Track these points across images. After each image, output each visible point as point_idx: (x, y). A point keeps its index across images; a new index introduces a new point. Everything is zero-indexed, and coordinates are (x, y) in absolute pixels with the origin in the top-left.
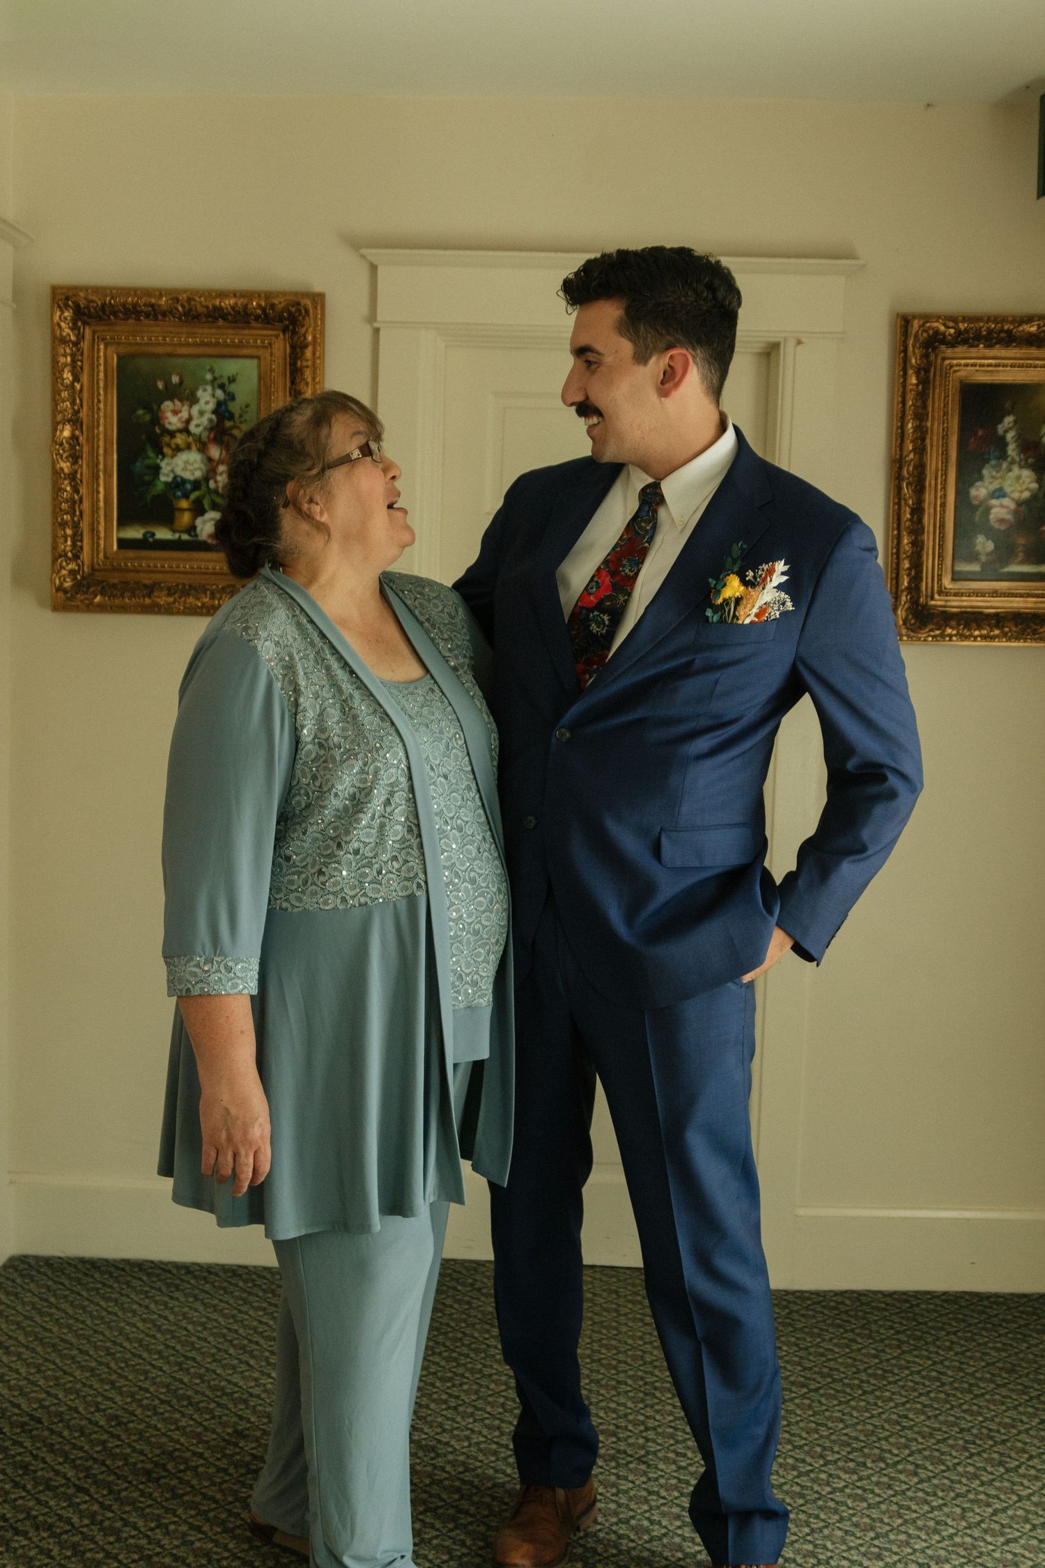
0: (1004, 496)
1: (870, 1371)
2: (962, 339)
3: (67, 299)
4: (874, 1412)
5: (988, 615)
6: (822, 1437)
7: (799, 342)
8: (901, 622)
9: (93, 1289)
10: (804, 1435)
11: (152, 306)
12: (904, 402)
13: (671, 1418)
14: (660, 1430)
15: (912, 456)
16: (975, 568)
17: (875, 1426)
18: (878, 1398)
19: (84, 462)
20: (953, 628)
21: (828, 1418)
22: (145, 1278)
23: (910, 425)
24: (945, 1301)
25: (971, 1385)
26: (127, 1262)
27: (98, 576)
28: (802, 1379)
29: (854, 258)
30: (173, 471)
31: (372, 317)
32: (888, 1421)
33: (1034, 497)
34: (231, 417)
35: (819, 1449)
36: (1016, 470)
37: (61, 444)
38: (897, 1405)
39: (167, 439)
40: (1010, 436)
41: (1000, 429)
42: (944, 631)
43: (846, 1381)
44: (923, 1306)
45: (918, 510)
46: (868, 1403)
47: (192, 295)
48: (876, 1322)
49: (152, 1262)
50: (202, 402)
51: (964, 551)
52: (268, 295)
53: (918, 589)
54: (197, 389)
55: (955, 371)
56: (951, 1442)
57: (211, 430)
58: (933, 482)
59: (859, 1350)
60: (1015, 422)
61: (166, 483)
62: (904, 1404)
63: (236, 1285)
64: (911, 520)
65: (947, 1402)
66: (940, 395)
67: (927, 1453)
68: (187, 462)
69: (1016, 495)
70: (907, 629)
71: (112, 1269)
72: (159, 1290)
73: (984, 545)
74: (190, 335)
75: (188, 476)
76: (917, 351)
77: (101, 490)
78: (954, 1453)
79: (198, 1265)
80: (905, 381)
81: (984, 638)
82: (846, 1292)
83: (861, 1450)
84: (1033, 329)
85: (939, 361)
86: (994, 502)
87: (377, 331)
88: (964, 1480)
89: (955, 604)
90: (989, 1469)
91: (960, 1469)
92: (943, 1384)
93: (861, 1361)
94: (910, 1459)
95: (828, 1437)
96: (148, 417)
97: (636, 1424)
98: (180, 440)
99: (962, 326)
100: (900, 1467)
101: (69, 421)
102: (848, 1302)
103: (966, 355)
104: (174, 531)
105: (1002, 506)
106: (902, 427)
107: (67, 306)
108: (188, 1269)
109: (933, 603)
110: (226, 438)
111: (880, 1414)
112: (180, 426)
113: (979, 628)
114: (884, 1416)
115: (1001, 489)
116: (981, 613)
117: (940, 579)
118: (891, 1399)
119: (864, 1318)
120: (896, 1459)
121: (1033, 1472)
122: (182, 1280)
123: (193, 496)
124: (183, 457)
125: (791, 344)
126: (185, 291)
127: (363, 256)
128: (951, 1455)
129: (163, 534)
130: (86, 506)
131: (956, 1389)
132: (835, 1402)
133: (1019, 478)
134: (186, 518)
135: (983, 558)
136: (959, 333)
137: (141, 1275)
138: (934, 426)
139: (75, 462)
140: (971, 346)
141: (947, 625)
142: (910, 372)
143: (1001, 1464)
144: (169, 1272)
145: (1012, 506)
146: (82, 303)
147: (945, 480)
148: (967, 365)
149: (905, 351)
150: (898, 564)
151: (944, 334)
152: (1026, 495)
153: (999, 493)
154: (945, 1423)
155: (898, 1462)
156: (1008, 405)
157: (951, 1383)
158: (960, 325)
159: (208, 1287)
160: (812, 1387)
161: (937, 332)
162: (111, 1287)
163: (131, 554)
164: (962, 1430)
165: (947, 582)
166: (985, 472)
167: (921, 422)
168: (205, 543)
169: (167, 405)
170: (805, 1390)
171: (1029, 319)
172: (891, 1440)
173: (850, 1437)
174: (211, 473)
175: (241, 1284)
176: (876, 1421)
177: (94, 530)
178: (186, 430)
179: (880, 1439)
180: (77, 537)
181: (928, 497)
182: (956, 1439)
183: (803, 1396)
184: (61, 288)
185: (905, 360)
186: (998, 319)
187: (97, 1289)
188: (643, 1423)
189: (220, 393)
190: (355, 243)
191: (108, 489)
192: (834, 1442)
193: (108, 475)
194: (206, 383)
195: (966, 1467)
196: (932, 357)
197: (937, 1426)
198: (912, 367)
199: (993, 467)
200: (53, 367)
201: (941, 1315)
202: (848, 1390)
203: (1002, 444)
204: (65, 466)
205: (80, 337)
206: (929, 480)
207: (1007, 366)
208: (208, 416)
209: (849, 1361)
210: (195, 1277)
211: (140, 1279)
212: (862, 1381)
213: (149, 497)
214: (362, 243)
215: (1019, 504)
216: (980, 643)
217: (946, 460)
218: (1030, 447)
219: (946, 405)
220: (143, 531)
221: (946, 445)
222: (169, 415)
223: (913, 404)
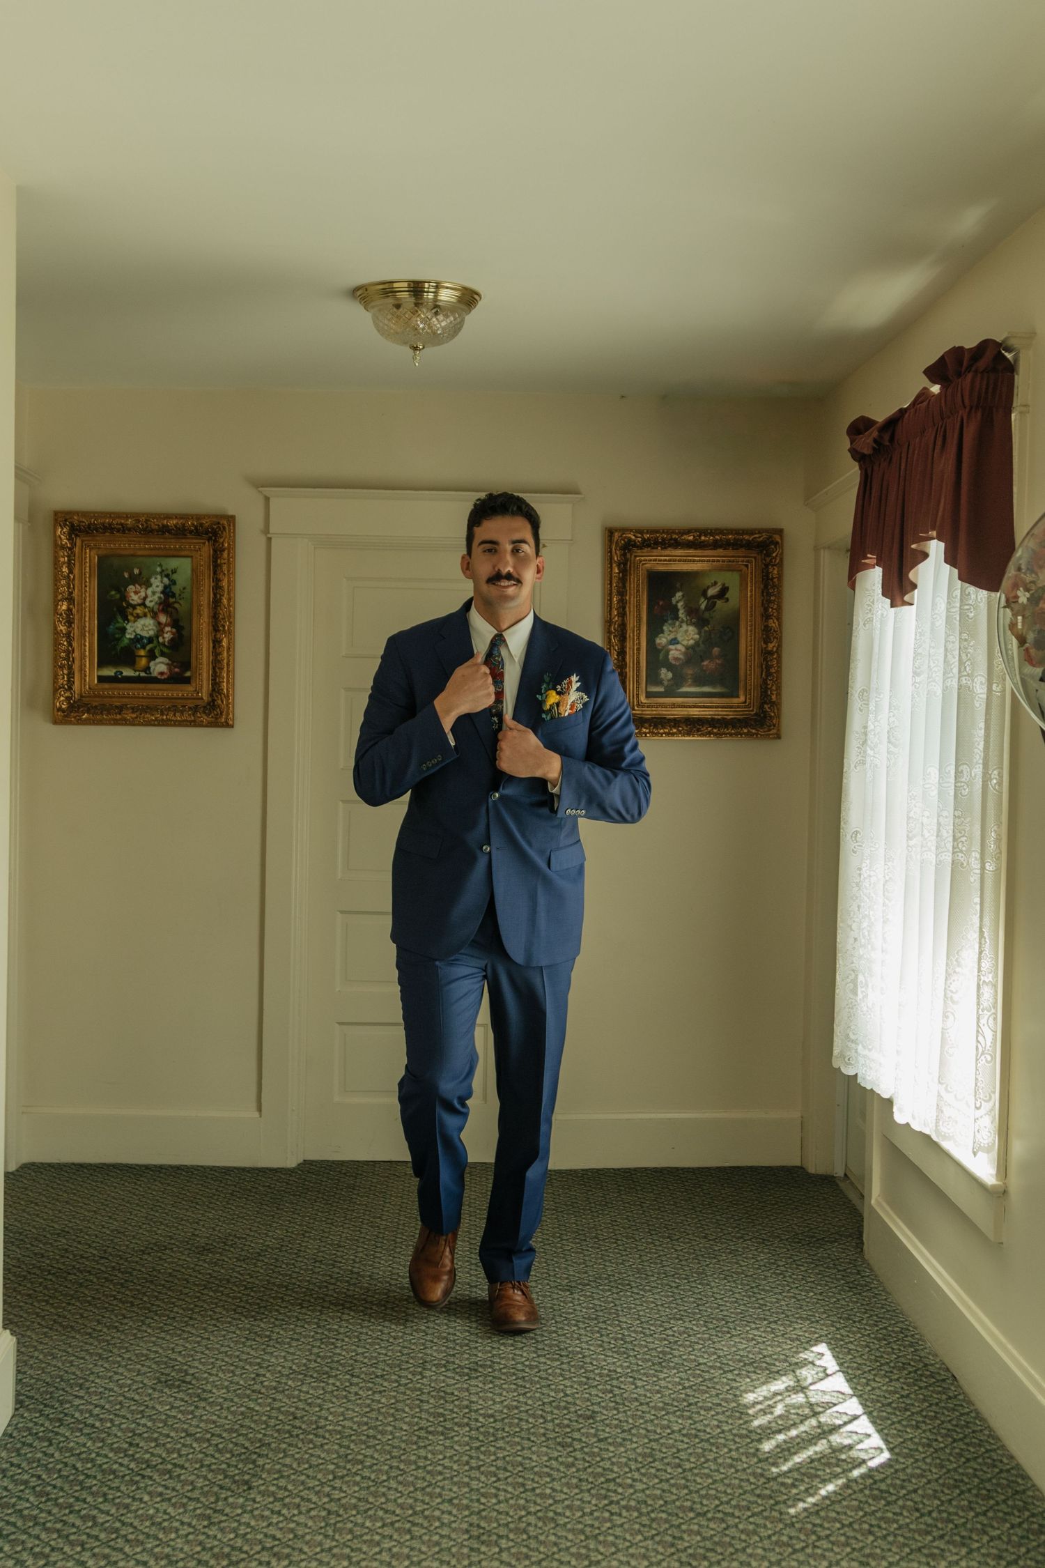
0: (678, 643)
1: (597, 1203)
2: (646, 544)
3: (66, 520)
4: (596, 1220)
5: (670, 720)
9: (83, 1176)
10: (551, 1230)
11: (122, 524)
12: (611, 584)
15: (617, 618)
17: (595, 1225)
18: (600, 1214)
19: (75, 626)
20: (646, 728)
21: (566, 1223)
22: (119, 1172)
23: (615, 599)
24: (654, 1172)
25: (660, 1207)
26: (105, 1164)
27: (85, 700)
29: (578, 493)
30: (134, 631)
31: (266, 530)
33: (697, 644)
34: (174, 595)
35: (558, 1235)
36: (685, 627)
37: (61, 615)
38: (611, 1216)
39: (130, 610)
40: (680, 605)
41: (674, 601)
43: (581, 1207)
44: (639, 1174)
45: (622, 653)
46: (593, 1216)
47: (150, 516)
48: (606, 1182)
50: (154, 586)
51: (653, 678)
52: (198, 517)
54: (150, 578)
55: (643, 564)
56: (641, 1230)
57: (160, 604)
58: (631, 635)
59: (593, 1194)
60: (683, 596)
61: (130, 639)
62: (615, 1216)
63: (182, 1174)
65: (642, 1214)
66: (634, 579)
67: (625, 1235)
68: (144, 625)
69: (685, 643)
71: (94, 1168)
72: (130, 1177)
73: (666, 675)
74: (146, 543)
75: (144, 634)
76: (618, 552)
77: (87, 644)
78: (642, 1234)
80: (611, 571)
81: (668, 734)
82: (590, 1169)
84: (691, 538)
85: (633, 558)
86: (671, 647)
87: (269, 540)
88: (644, 1244)
89: (648, 713)
90: (661, 1240)
93: (593, 1199)
96: (118, 596)
98: (139, 610)
99: (646, 536)
100: (607, 1240)
101: (66, 599)
102: (590, 1174)
103: (650, 554)
104: (135, 670)
105: (676, 649)
106: (611, 600)
107: (65, 525)
108: (145, 1167)
110: (170, 609)
112: (140, 601)
113: (664, 728)
115: (675, 639)
116: (665, 718)
117: (638, 695)
119: (599, 1180)
121: (687, 1240)
122: (144, 1172)
123: (148, 648)
124: (142, 622)
126: (143, 514)
127: (259, 491)
128: (639, 1235)
129: (128, 672)
130: (76, 654)
131: (650, 1209)
132: (573, 1216)
133: (686, 631)
134: (144, 661)
135: (666, 683)
136: (644, 540)
137: (116, 1170)
138: (631, 599)
139: (70, 626)
140: (653, 548)
142: (614, 565)
143: (669, 1238)
144: (135, 1168)
145: (683, 649)
146: (76, 523)
147: (639, 633)
148: (651, 560)
149: (611, 552)
151: (635, 541)
152: (692, 642)
153: (674, 641)
154: (639, 1223)
155: (606, 1238)
156: (678, 585)
157: (647, 1207)
161: (630, 540)
163: (106, 686)
166: (665, 628)
167: (622, 596)
168: (156, 678)
169: (131, 588)
171: (688, 532)
174: (160, 632)
177: (82, 669)
178: (143, 604)
180: (71, 675)
184: (62, 512)
185: (611, 558)
186: (669, 531)
187: (87, 1177)
189: (166, 580)
190: (256, 484)
191: (89, 645)
192: (568, 1232)
193: (92, 634)
194: (156, 573)
195: (647, 1239)
196: (628, 555)
198: (615, 562)
199: (670, 625)
200: (55, 564)
201: (649, 1178)
203: (675, 610)
204: (62, 628)
205: (74, 544)
206: (629, 633)
207: (676, 561)
208: (158, 595)
209: (586, 1199)
210: (152, 1170)
211: (116, 1172)
212: (591, 1207)
213: (119, 648)
214: (259, 484)
215: (687, 648)
216: (665, 737)
217: (639, 620)
218: (692, 611)
219: (638, 585)
220: (114, 671)
221: (639, 611)
222: (132, 594)
223: (616, 586)
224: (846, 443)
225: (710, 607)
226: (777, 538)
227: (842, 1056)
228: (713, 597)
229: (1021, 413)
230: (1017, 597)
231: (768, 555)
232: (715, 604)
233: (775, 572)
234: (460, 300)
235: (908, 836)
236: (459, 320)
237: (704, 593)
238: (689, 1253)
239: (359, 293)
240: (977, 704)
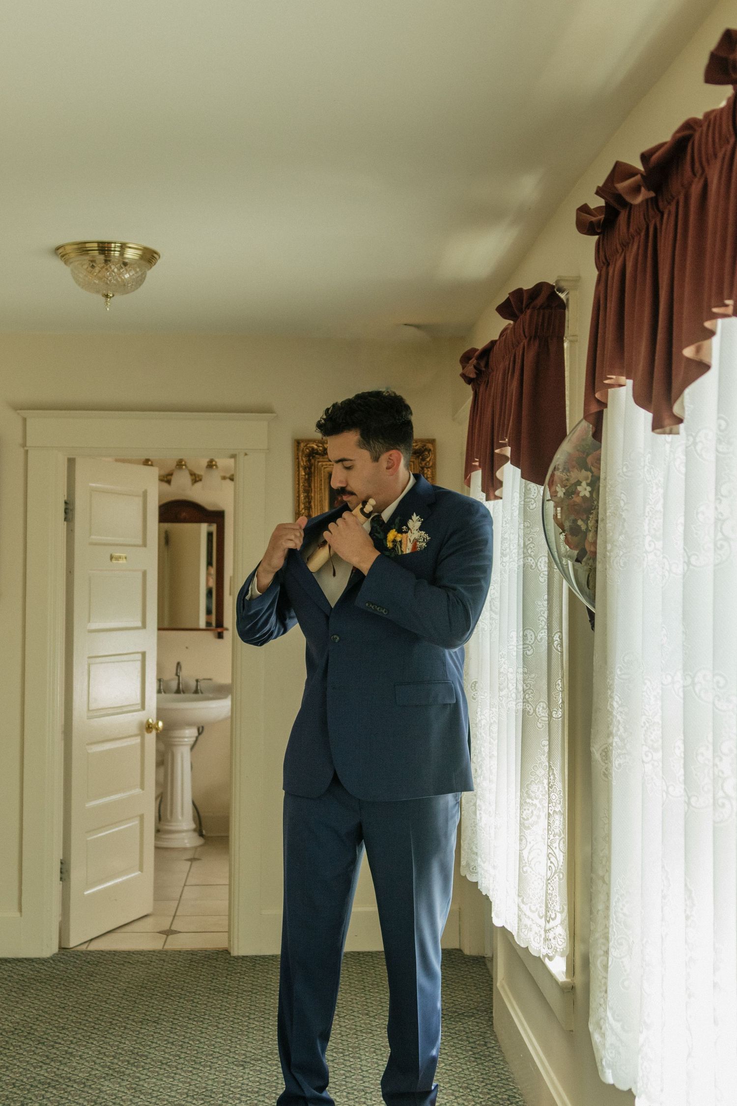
7: (246, 454)
12: (299, 484)
15: (303, 511)
23: (302, 496)
29: (272, 412)
31: (24, 445)
55: (325, 468)
66: (317, 480)
76: (304, 459)
80: (299, 474)
85: (316, 463)
87: (27, 452)
106: (299, 497)
127: (18, 414)
138: (315, 496)
142: (301, 469)
149: (298, 458)
151: (317, 450)
161: (313, 449)
167: (308, 493)
185: (299, 463)
196: (313, 461)
198: (302, 466)
214: (18, 407)
219: (321, 485)
223: (303, 485)
224: (460, 370)
226: (430, 446)
227: (468, 865)
229: (571, 341)
230: (556, 492)
231: (423, 460)
233: (429, 473)
234: (142, 257)
235: (499, 688)
236: (140, 273)
238: (350, 1029)
239: (60, 251)
240: (542, 580)
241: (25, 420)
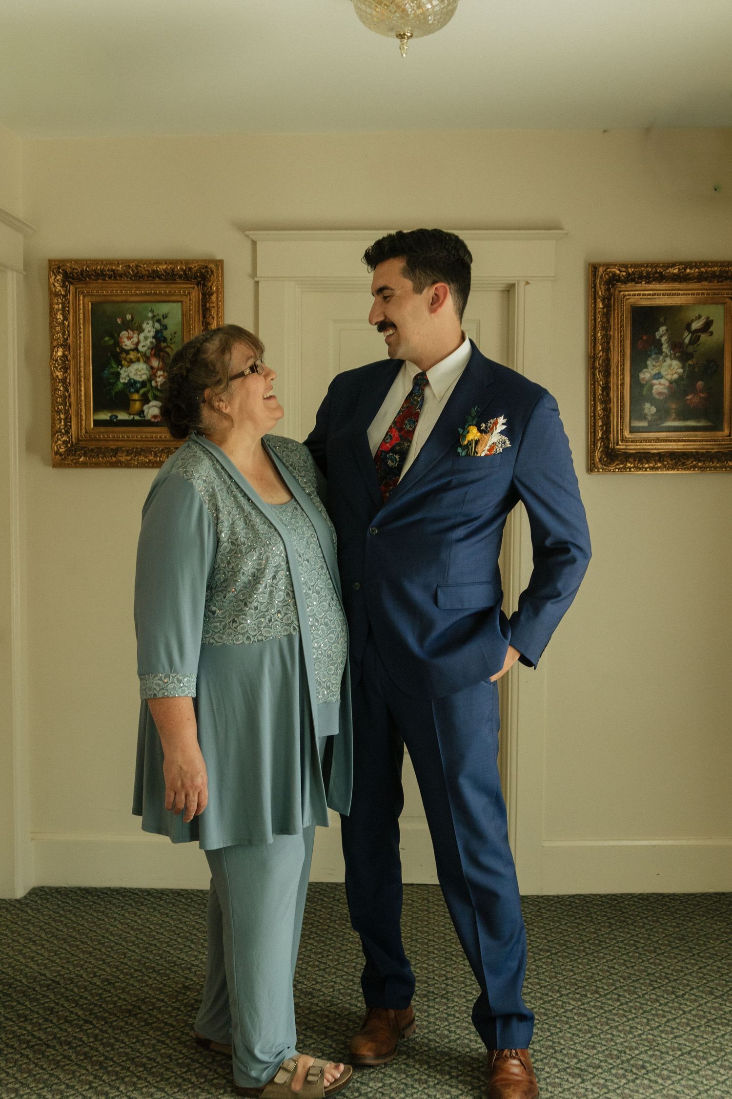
0: (662, 377)
1: (590, 942)
2: (631, 278)
3: (59, 268)
4: (593, 965)
5: (654, 454)
6: (559, 980)
7: (527, 283)
8: (598, 460)
9: (87, 906)
10: (548, 980)
11: (113, 271)
12: (595, 320)
13: (462, 972)
14: (455, 979)
15: (601, 354)
16: (644, 424)
17: (593, 973)
18: (595, 957)
19: (71, 372)
20: (631, 463)
21: (563, 970)
22: (121, 898)
23: (599, 334)
24: (640, 899)
25: (655, 948)
26: (109, 889)
27: (82, 444)
28: (547, 948)
29: (562, 229)
30: (128, 376)
31: (254, 274)
32: (601, 970)
33: (681, 378)
34: (165, 340)
35: (557, 988)
36: (668, 360)
37: (57, 360)
38: (607, 961)
39: (124, 355)
40: (664, 339)
41: (657, 335)
42: (626, 465)
43: (575, 948)
44: (626, 902)
45: (606, 388)
46: (589, 960)
47: (139, 263)
48: (595, 913)
49: (125, 888)
50: (146, 331)
51: (637, 413)
52: (187, 262)
53: (608, 438)
54: (143, 323)
55: (627, 299)
56: (641, 981)
57: (152, 349)
58: (615, 370)
59: (584, 929)
60: (667, 330)
61: (124, 384)
62: (612, 960)
63: (180, 901)
64: (602, 394)
65: (639, 958)
66: (618, 315)
67: (626, 988)
68: (137, 370)
69: (669, 377)
70: (602, 464)
71: (100, 894)
72: (131, 905)
73: (650, 409)
74: (137, 288)
75: (138, 378)
76: (602, 287)
77: (83, 389)
78: (643, 988)
79: (155, 889)
80: (595, 306)
81: (652, 468)
82: (576, 895)
83: (584, 987)
84: (676, 271)
85: (617, 293)
86: (655, 382)
87: (257, 283)
88: (649, 1003)
89: (633, 447)
90: (665, 996)
91: (647, 997)
92: (637, 948)
93: (585, 936)
94: (615, 991)
95: (563, 981)
96: (112, 342)
97: (440, 976)
98: (132, 355)
99: (631, 270)
100: (608, 997)
101: (61, 345)
102: (577, 901)
103: (635, 289)
104: (130, 414)
105: (660, 384)
106: (595, 336)
107: (59, 272)
108: (149, 892)
109: (618, 447)
110: (162, 354)
111: (596, 967)
112: (132, 347)
113: (648, 462)
114: (599, 968)
115: (659, 373)
116: (649, 453)
117: (622, 430)
118: (604, 958)
119: (588, 910)
120: (606, 992)
121: (693, 997)
122: (145, 899)
123: (141, 391)
124: (135, 366)
125: (522, 284)
126: (134, 261)
127: (247, 236)
128: (641, 989)
129: (122, 416)
130: (73, 399)
131: (646, 950)
132: (568, 960)
133: (670, 366)
134: (137, 406)
135: (649, 418)
136: (629, 274)
137: (118, 896)
138: (615, 334)
139: (65, 372)
140: (637, 283)
141: (627, 461)
142: (598, 300)
143: (673, 993)
144: (137, 894)
145: (667, 384)
146: (68, 270)
147: (623, 369)
148: (635, 295)
149: (595, 287)
150: (595, 423)
151: (619, 275)
152: (675, 376)
153: (659, 376)
154: (638, 970)
155: (607, 994)
156: (662, 320)
157: (642, 947)
158: (629, 269)
159: (162, 903)
160: (554, 952)
161: (614, 274)
162: (99, 904)
163: (102, 429)
164: (649, 974)
165: (627, 434)
166: (649, 363)
167: (607, 331)
168: (149, 421)
169: (124, 334)
170: (549, 954)
171: (673, 265)
172: (603, 981)
173: (577, 980)
174: (153, 376)
175: (183, 900)
176: (594, 971)
177: (78, 415)
178: (136, 349)
179: (596, 981)
180: (68, 419)
181: (613, 379)
182: (645, 979)
183: (548, 957)
184: (54, 261)
185: (595, 292)
186: (653, 265)
187: (90, 906)
188: (444, 975)
189: (157, 325)
190: (243, 228)
191: (86, 389)
192: (567, 983)
193: (87, 379)
194: (148, 318)
195: (650, 995)
196: (612, 290)
197: (633, 972)
198: (600, 297)
199: (654, 359)
200: (51, 312)
201: (637, 908)
202: (576, 953)
203: (659, 344)
204: (59, 374)
205: (68, 292)
206: (613, 369)
207: (660, 295)
208: (150, 340)
209: (578, 936)
210: (154, 897)
211: (118, 899)
212: (585, 948)
213: (113, 392)
214: (246, 228)
215: (671, 382)
216: (649, 472)
217: (623, 356)
218: (676, 346)
219: (622, 321)
220: (110, 415)
221: (623, 346)
222: (125, 340)
223: (601, 321)
225: (695, 341)
228: (697, 331)
232: (699, 337)
237: (688, 326)
241: (254, 243)
